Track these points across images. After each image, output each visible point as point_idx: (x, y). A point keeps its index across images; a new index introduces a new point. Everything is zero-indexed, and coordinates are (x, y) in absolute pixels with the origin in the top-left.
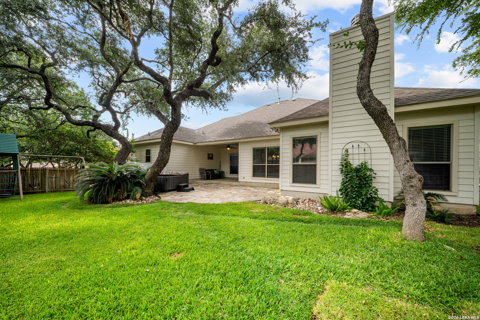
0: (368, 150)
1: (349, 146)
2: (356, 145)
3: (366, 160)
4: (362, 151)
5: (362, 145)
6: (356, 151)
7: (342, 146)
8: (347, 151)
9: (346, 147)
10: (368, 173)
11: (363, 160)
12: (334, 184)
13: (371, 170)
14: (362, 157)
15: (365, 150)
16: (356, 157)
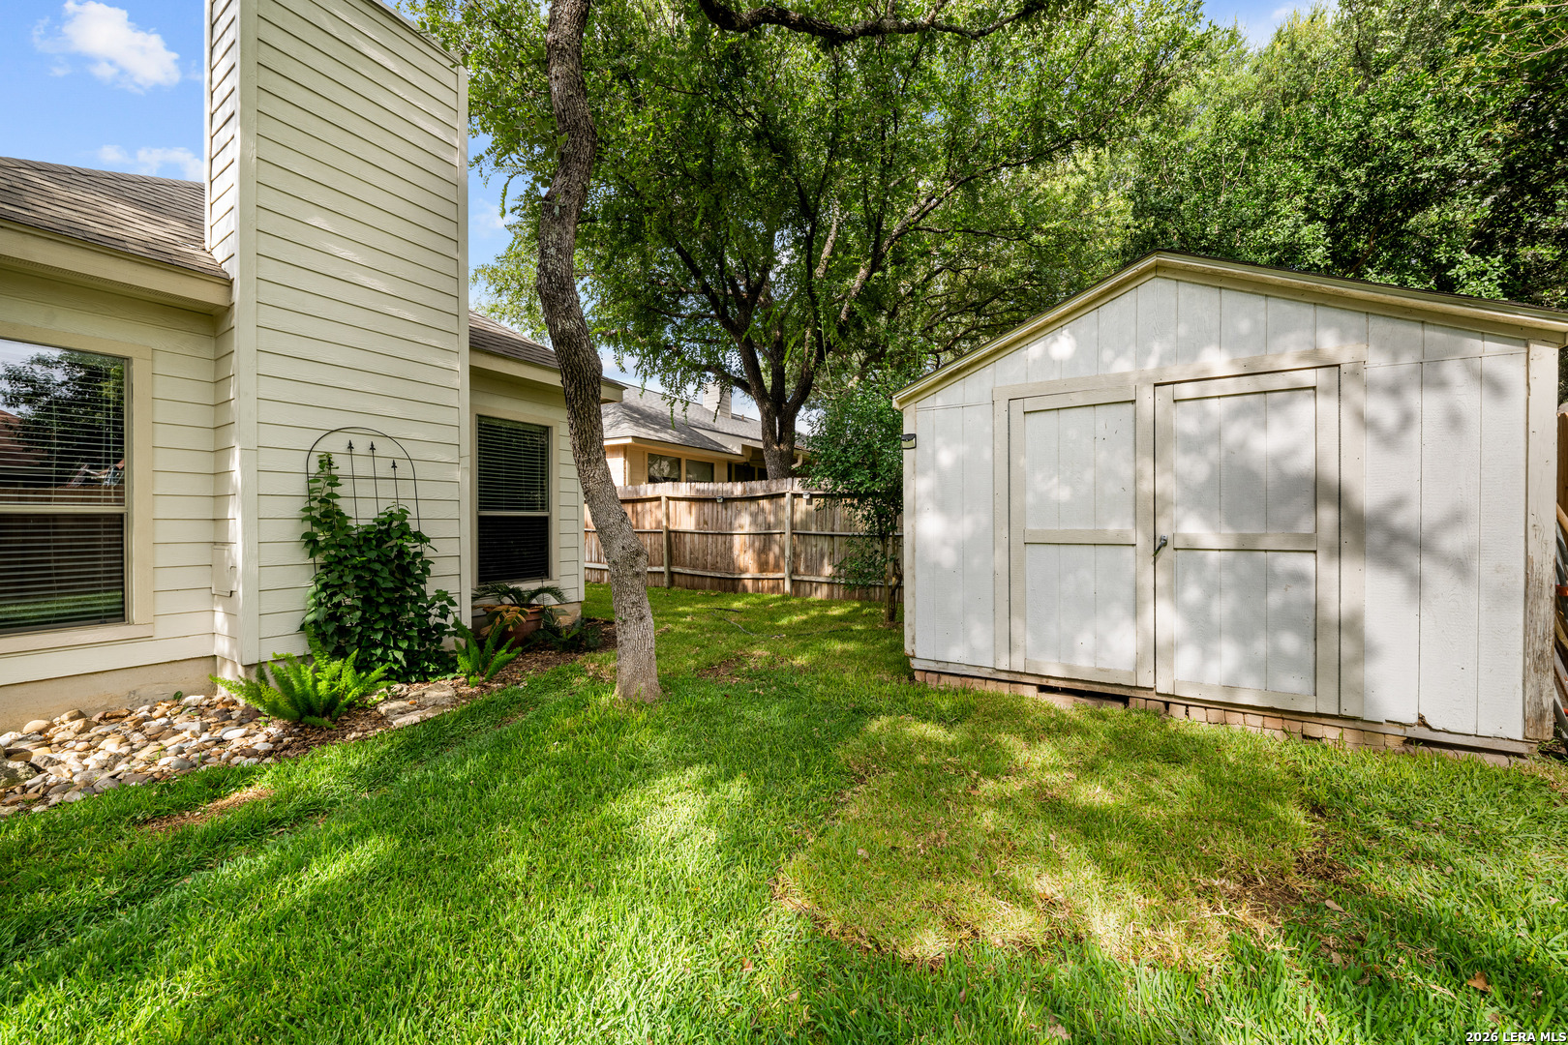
0: (405, 469)
1: (335, 445)
2: (361, 445)
3: (400, 502)
4: (383, 469)
5: (384, 448)
6: (363, 467)
7: (306, 440)
8: (327, 462)
9: (323, 447)
10: (412, 547)
11: (389, 503)
12: (272, 602)
13: (419, 537)
14: (386, 490)
15: (394, 466)
16: (365, 489)
